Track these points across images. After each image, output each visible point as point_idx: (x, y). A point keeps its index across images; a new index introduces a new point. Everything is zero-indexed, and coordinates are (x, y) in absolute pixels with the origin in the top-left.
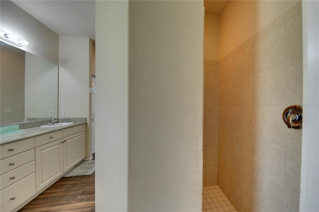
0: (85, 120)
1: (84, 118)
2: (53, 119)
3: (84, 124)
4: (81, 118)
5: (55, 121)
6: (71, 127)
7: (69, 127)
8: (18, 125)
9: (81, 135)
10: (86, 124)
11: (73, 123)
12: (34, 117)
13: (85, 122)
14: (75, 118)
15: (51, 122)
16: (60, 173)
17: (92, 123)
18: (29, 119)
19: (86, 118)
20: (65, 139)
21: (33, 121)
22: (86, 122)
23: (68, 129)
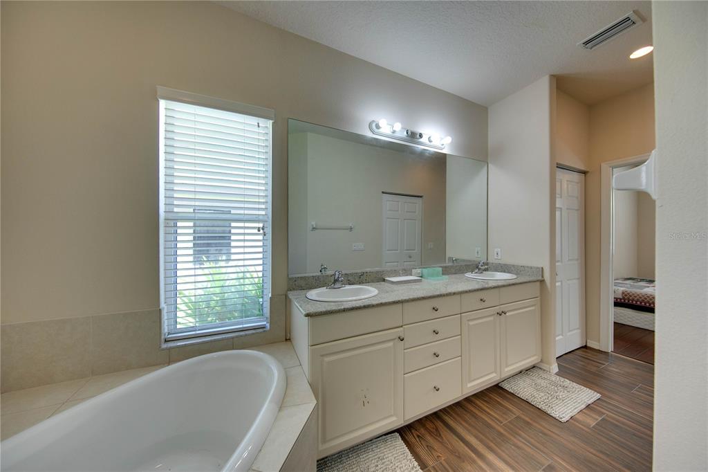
0: (541, 273)
1: (538, 268)
2: (481, 263)
3: (538, 281)
4: (531, 268)
5: (483, 268)
6: (513, 284)
7: (510, 285)
8: (441, 269)
9: (532, 306)
10: (542, 282)
11: (515, 277)
12: (457, 257)
13: (540, 278)
14: (518, 266)
15: (479, 269)
16: (494, 375)
17: (556, 282)
18: (451, 259)
19: (542, 268)
20: (503, 308)
21: (456, 264)
22: (543, 277)
23: (509, 288)
